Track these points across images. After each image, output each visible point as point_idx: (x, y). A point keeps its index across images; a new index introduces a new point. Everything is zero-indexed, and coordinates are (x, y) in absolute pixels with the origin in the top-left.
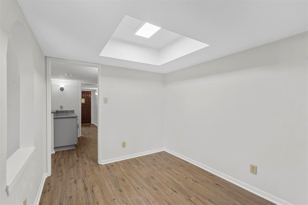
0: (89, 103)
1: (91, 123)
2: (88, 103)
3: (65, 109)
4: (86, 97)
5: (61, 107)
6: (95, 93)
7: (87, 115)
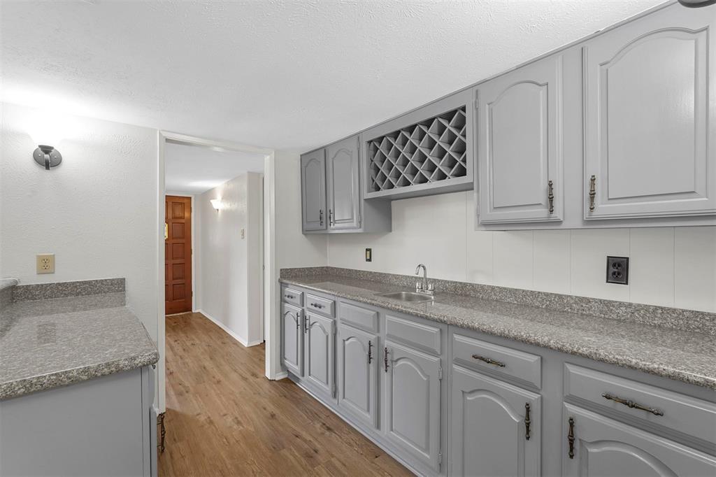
0: (183, 238)
1: (193, 311)
2: (180, 241)
3: (63, 274)
4: (175, 218)
5: (46, 264)
6: (212, 201)
7: (179, 281)
